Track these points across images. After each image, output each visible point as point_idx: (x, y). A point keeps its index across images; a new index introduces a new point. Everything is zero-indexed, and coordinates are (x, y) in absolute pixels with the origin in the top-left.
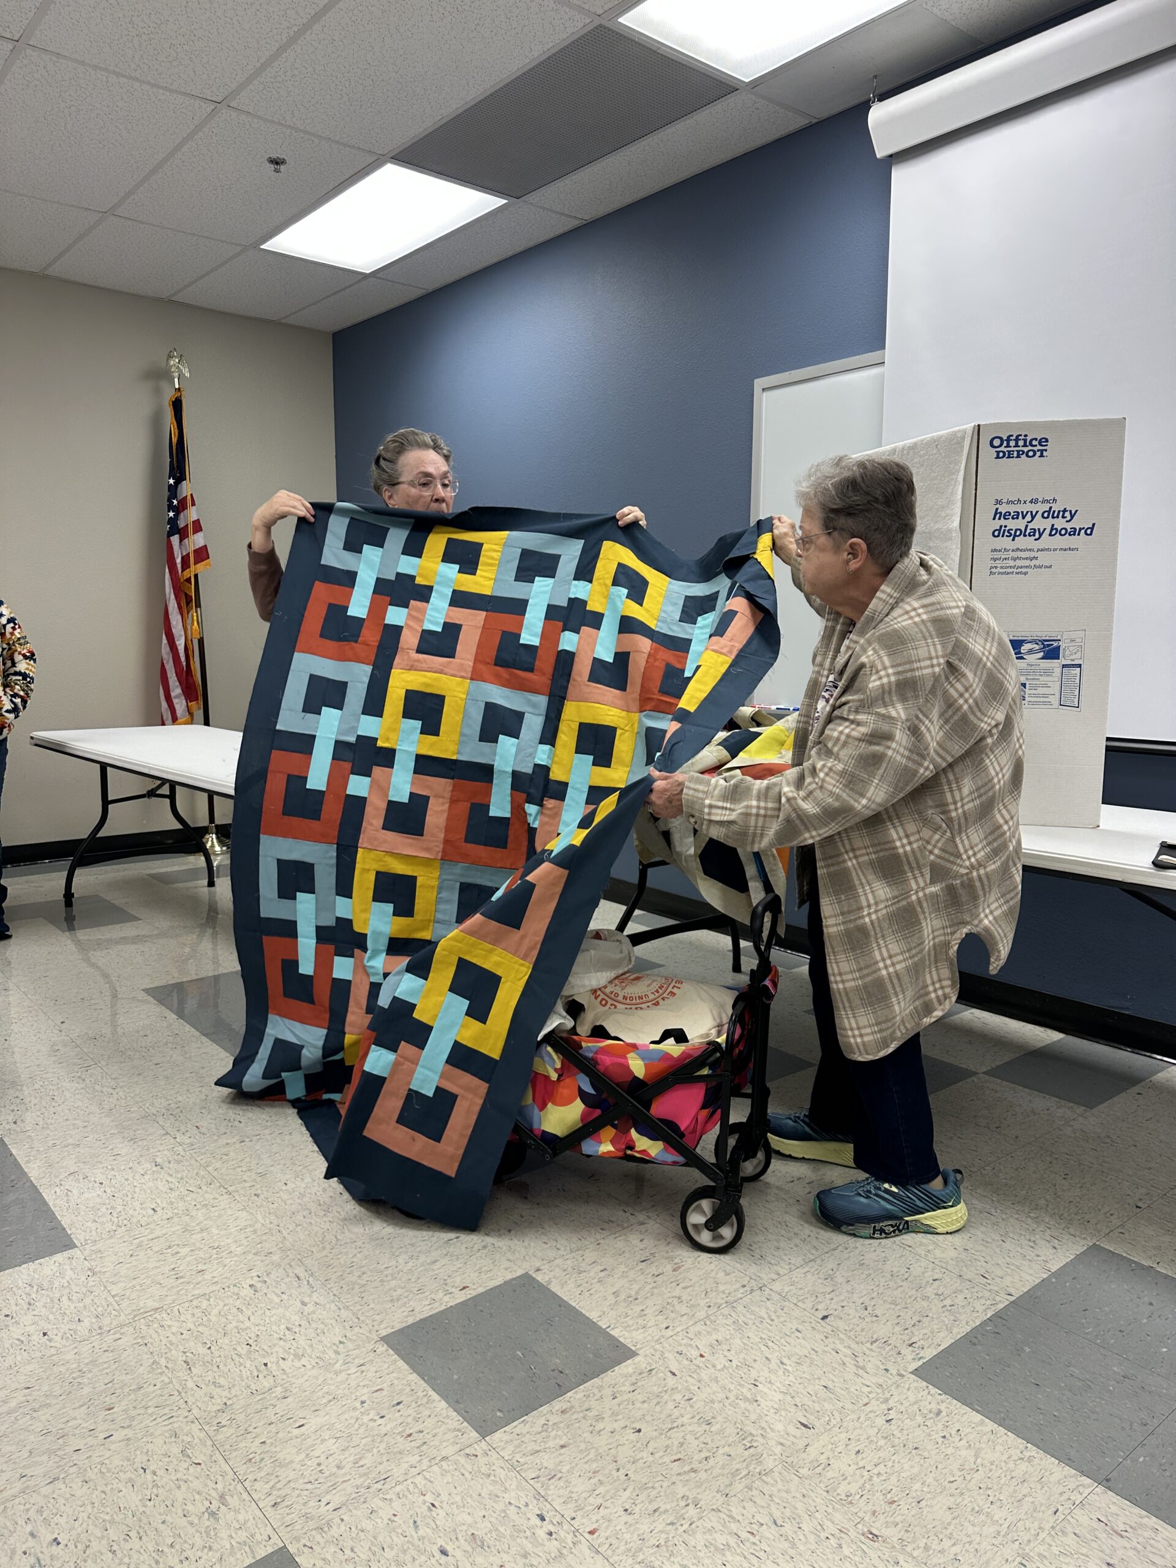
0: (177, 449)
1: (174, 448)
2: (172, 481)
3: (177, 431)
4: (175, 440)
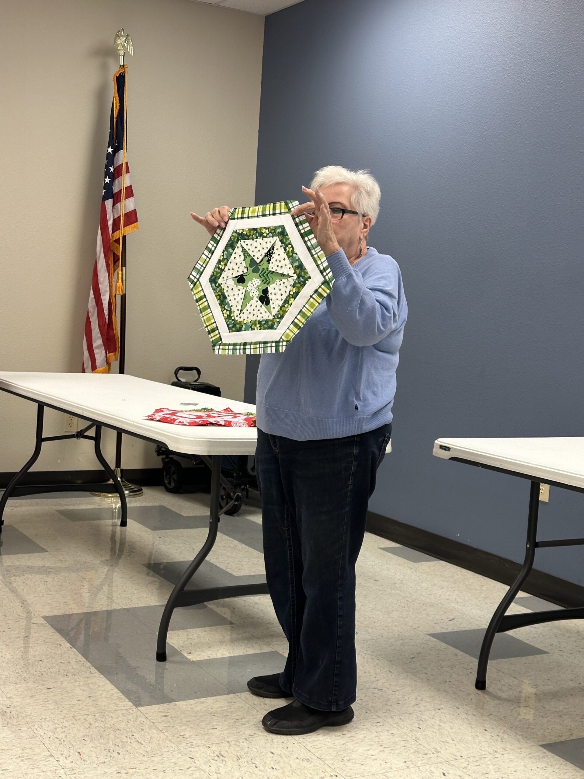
0: (117, 121)
1: (115, 120)
2: (110, 150)
3: (118, 104)
4: (116, 113)
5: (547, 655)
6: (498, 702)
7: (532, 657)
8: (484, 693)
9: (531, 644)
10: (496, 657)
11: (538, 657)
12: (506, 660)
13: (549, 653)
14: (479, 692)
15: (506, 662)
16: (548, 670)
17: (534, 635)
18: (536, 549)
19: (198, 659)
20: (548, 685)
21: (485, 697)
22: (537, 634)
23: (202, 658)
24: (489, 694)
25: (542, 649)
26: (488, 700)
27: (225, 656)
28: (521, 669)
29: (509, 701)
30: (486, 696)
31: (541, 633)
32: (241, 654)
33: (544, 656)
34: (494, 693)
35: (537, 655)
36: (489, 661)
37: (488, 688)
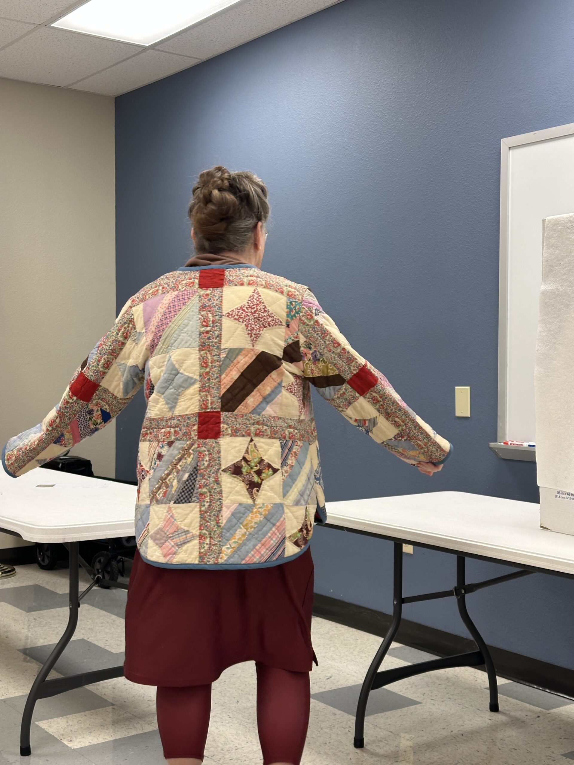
5: (419, 705)
6: (376, 759)
7: (406, 708)
8: (362, 751)
9: (405, 695)
10: (372, 713)
11: (412, 708)
12: (382, 714)
13: (421, 703)
14: (358, 751)
15: (382, 717)
16: (422, 720)
17: (408, 686)
18: (403, 605)
19: (79, 746)
20: (422, 736)
21: (363, 756)
22: (410, 684)
23: (83, 745)
24: (367, 751)
25: (415, 699)
26: (366, 757)
27: (106, 740)
28: (396, 723)
29: (386, 757)
30: (364, 754)
31: (414, 683)
32: (123, 736)
33: (418, 706)
34: (372, 750)
35: (411, 706)
36: (365, 718)
37: (366, 745)
